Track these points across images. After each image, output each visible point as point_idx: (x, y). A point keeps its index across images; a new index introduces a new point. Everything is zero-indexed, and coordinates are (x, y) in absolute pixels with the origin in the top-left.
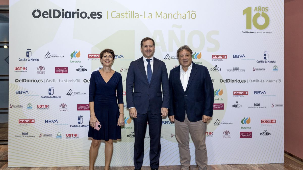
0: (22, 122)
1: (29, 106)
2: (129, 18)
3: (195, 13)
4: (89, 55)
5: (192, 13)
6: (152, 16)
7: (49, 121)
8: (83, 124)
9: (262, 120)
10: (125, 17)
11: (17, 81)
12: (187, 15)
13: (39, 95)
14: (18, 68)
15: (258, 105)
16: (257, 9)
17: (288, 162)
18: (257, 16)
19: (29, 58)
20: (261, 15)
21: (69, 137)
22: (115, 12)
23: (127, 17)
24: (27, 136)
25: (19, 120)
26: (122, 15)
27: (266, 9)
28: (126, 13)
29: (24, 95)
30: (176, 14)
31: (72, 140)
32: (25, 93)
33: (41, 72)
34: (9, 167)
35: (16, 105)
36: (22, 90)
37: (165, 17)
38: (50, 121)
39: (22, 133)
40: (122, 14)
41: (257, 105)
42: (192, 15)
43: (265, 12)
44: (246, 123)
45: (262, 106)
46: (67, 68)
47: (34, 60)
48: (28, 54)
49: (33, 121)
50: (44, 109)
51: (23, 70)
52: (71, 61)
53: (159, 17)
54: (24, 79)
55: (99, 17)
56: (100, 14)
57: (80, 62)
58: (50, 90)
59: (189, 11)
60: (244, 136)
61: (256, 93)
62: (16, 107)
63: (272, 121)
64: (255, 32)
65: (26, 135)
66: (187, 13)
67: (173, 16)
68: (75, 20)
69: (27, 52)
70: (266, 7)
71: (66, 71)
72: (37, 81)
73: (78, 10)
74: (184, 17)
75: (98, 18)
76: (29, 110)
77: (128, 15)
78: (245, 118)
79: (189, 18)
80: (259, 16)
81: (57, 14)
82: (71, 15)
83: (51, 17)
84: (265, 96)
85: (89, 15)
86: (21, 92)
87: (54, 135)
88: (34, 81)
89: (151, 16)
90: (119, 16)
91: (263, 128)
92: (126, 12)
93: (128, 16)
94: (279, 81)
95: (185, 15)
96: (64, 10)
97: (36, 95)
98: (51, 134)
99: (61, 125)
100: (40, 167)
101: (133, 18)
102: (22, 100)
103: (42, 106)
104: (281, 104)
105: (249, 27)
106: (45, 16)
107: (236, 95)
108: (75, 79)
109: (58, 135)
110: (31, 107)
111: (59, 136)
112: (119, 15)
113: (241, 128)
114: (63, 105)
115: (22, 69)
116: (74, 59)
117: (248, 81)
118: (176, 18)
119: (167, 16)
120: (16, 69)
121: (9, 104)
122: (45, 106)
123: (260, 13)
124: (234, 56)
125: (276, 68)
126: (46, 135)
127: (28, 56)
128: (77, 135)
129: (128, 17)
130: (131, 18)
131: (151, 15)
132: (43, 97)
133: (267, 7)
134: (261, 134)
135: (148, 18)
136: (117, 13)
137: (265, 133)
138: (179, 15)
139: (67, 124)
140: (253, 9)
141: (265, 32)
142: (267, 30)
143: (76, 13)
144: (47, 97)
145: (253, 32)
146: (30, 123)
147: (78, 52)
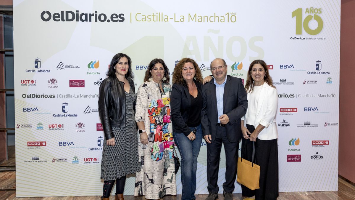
0: (31, 144)
1: (39, 125)
2: (157, 21)
3: (235, 15)
4: (109, 65)
5: (232, 15)
6: (184, 19)
7: (63, 144)
9: (312, 141)
10: (152, 19)
11: (24, 96)
12: (226, 17)
13: (51, 113)
14: (26, 81)
15: (309, 124)
16: (308, 10)
17: (342, 190)
18: (309, 19)
19: (38, 69)
20: (313, 18)
21: (87, 161)
22: (140, 13)
23: (154, 20)
24: (38, 161)
25: (28, 142)
27: (320, 11)
28: (153, 16)
29: (33, 113)
30: (213, 16)
31: (91, 165)
32: (34, 110)
33: (52, 86)
34: (17, 196)
35: (24, 124)
37: (200, 20)
38: (65, 143)
39: (32, 158)
40: (149, 17)
41: (307, 124)
42: (232, 17)
43: (318, 14)
44: (294, 145)
45: (313, 125)
46: (83, 81)
47: (44, 71)
48: (36, 64)
49: (44, 144)
50: (57, 129)
51: (31, 84)
52: (88, 73)
53: (192, 20)
54: (32, 94)
55: (121, 19)
56: (122, 16)
57: (99, 74)
58: (64, 107)
59: (228, 14)
60: (292, 159)
61: (306, 109)
62: (23, 127)
63: (325, 143)
64: (306, 38)
65: (36, 160)
66: (226, 15)
67: (209, 19)
68: (93, 24)
69: (35, 62)
70: (319, 8)
71: (83, 85)
72: (49, 96)
73: (96, 12)
74: (222, 20)
75: (120, 21)
76: (40, 131)
77: (155, 18)
78: (293, 139)
79: (228, 22)
80: (311, 19)
81: (70, 16)
82: (88, 17)
83: (63, 20)
84: (317, 113)
85: (109, 18)
86: (30, 110)
87: (70, 160)
88: (45, 96)
89: (183, 19)
90: (145, 19)
91: (314, 150)
92: (153, 14)
94: (334, 95)
95: (223, 18)
96: (78, 12)
97: (47, 113)
98: (65, 158)
99: (77, 147)
100: (54, 197)
101: (162, 21)
102: (31, 118)
103: (55, 126)
104: (335, 122)
105: (299, 31)
106: (56, 19)
107: (283, 112)
108: (93, 94)
109: (75, 159)
110: (42, 128)
111: (76, 160)
112: (144, 17)
113: (289, 150)
114: (80, 125)
115: (30, 82)
116: (92, 70)
117: (298, 95)
118: (213, 22)
119: (201, 19)
121: (16, 124)
122: (59, 126)
123: (312, 15)
124: (281, 66)
125: (330, 80)
126: (60, 160)
127: (36, 67)
128: (97, 159)
129: (156, 20)
130: (160, 21)
131: (183, 17)
132: (56, 116)
133: (321, 8)
134: (312, 157)
135: (180, 21)
136: (142, 16)
137: (317, 157)
138: (217, 18)
139: (85, 147)
140: (304, 11)
141: (318, 39)
142: (319, 36)
143: (94, 15)
144: (61, 115)
145: (303, 39)
146: (40, 145)
147: (96, 62)
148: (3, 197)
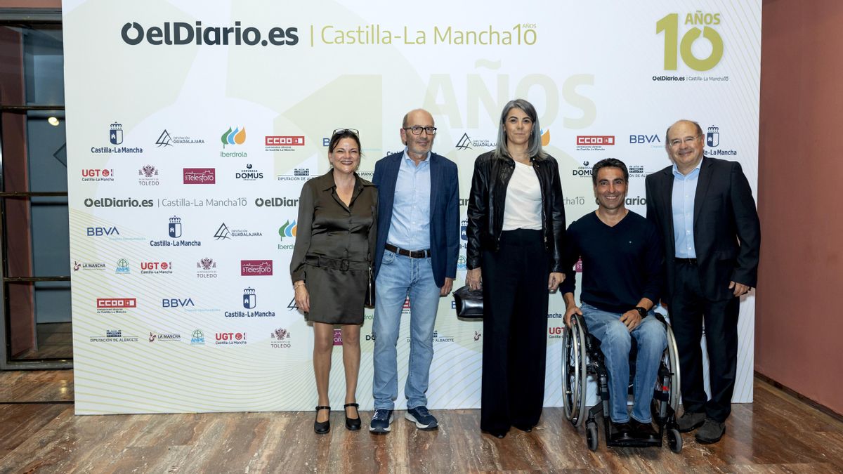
0: (105, 304)
1: (121, 264)
2: (367, 43)
3: (533, 29)
4: (267, 138)
5: (528, 29)
6: (424, 37)
7: (172, 303)
8: (256, 310)
10: (357, 39)
11: (89, 203)
12: (515, 34)
13: (145, 239)
14: (92, 172)
16: (691, 17)
17: (762, 401)
18: (693, 35)
19: (118, 147)
20: (702, 34)
22: (332, 27)
23: (362, 41)
25: (98, 300)
26: (348, 36)
27: (716, 18)
28: (359, 32)
29: (108, 239)
30: (486, 32)
31: (230, 348)
33: (148, 182)
34: (77, 413)
35: (88, 262)
36: (102, 227)
37: (459, 41)
38: (176, 301)
39: (106, 332)
42: (526, 34)
43: (712, 26)
46: (213, 170)
47: (129, 151)
48: (113, 136)
49: (132, 303)
50: (158, 273)
51: (103, 177)
52: (222, 154)
53: (443, 40)
54: (106, 199)
55: (291, 40)
56: (292, 33)
57: (246, 155)
58: (172, 226)
59: (519, 26)
62: (88, 267)
64: (685, 78)
65: (116, 336)
66: (514, 29)
67: (478, 38)
68: (231, 51)
69: (111, 131)
70: (716, 13)
71: (211, 178)
72: (140, 203)
73: (238, 23)
74: (507, 41)
75: (288, 43)
76: (122, 276)
77: (363, 36)
79: (519, 43)
80: (698, 37)
81: (184, 34)
82: (219, 36)
83: (168, 42)
85: (265, 36)
86: (101, 231)
87: (187, 337)
88: (133, 203)
89: (422, 39)
90: (342, 38)
92: (359, 28)
93: (363, 39)
95: (508, 35)
96: (200, 25)
97: (137, 239)
98: (177, 333)
99: (201, 311)
100: (154, 414)
101: (378, 43)
102: (104, 249)
103: (154, 265)
105: (670, 63)
106: (155, 39)
108: (234, 198)
109: (196, 335)
110: (127, 269)
111: (198, 338)
112: (340, 35)
114: (207, 263)
115: (100, 173)
116: (230, 148)
118: (486, 44)
119: (462, 37)
120: (85, 174)
121: (72, 261)
122: (162, 265)
123: (700, 29)
124: (632, 137)
126: (165, 336)
127: (114, 141)
128: (243, 336)
129: (365, 42)
130: (373, 43)
131: (422, 35)
132: (156, 244)
133: (719, 13)
135: (416, 43)
136: (337, 32)
138: (494, 36)
139: (217, 310)
140: (682, 19)
141: (711, 78)
142: (716, 72)
143: (233, 32)
144: (166, 244)
145: (681, 79)
146: (124, 306)
147: (240, 130)
148: (48, 415)
